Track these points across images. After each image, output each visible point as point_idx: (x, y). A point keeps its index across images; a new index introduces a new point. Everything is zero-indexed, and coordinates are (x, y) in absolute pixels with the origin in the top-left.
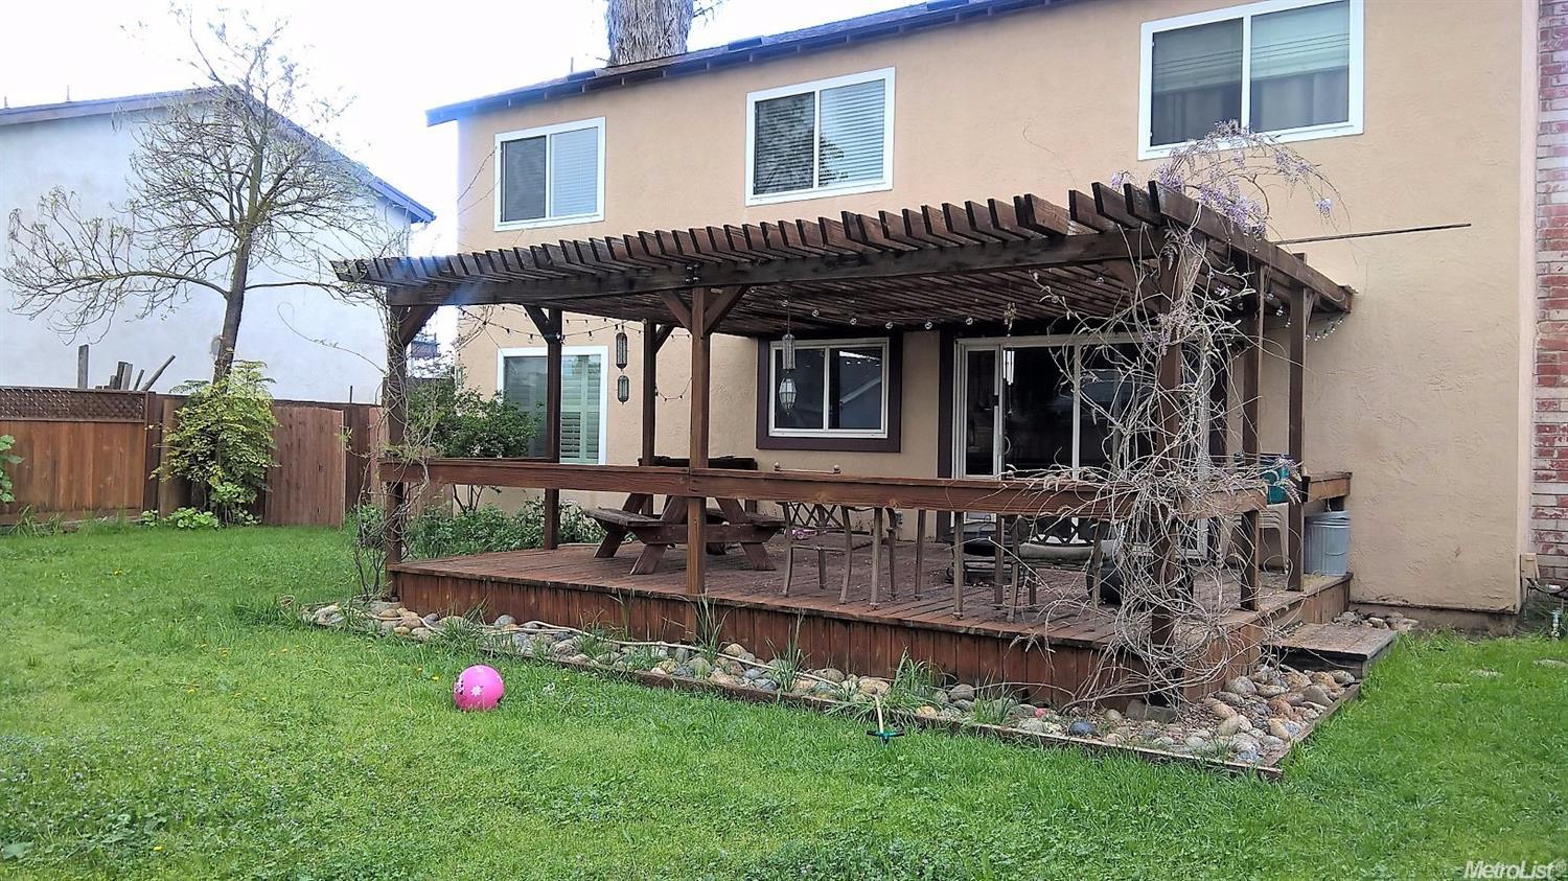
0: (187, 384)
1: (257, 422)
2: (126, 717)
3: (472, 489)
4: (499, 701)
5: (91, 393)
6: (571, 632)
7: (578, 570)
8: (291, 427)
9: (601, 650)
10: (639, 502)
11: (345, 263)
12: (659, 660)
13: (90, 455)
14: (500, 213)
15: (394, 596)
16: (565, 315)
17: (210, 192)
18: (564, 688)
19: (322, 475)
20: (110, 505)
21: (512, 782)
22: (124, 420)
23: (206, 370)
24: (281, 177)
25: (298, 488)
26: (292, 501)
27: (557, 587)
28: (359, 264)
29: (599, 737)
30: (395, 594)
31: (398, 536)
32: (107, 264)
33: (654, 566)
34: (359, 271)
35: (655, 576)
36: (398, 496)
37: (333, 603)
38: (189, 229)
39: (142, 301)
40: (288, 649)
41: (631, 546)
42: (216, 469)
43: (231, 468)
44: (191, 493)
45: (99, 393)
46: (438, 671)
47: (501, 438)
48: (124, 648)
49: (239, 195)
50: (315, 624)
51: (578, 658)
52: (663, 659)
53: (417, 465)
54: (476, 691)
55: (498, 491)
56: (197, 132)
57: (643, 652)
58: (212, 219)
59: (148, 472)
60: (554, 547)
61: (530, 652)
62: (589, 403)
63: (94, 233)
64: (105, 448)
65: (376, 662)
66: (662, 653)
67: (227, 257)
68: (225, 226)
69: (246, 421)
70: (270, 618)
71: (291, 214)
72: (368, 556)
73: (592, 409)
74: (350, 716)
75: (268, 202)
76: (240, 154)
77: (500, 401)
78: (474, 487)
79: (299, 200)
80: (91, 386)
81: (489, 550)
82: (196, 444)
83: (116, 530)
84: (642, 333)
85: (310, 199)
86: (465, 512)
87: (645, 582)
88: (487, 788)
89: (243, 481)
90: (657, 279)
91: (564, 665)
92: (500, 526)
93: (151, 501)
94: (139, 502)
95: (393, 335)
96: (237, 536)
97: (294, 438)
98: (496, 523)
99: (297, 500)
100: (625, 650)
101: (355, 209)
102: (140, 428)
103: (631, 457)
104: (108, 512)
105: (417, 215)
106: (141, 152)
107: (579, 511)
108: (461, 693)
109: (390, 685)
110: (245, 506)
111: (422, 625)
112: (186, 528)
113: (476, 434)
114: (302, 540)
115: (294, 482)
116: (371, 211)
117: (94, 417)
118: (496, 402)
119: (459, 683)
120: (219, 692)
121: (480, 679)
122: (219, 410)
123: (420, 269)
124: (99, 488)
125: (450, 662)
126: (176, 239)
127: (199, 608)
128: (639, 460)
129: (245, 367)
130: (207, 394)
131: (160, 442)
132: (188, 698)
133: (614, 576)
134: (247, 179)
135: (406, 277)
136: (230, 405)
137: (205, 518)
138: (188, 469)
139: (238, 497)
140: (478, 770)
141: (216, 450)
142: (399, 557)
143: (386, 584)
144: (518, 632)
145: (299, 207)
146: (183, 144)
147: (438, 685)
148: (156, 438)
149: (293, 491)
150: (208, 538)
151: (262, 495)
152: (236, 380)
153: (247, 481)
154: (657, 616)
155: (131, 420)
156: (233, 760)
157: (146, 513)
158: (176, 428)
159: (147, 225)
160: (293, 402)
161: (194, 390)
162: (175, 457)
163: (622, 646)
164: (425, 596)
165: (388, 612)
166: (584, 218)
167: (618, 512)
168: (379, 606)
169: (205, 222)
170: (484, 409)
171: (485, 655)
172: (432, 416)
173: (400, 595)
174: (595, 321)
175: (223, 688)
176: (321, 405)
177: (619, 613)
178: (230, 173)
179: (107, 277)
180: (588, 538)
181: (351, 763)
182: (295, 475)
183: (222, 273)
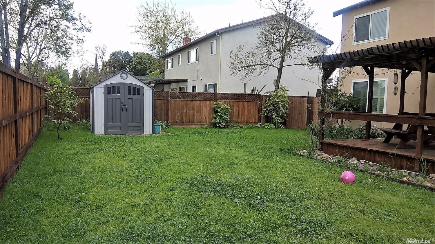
0: (268, 92)
1: (284, 102)
2: (257, 173)
3: (343, 121)
4: (354, 182)
5: (247, 94)
6: (375, 164)
7: (377, 146)
8: (293, 103)
9: (386, 171)
10: (398, 126)
11: (311, 58)
12: (405, 176)
13: (246, 110)
14: (354, 40)
15: (321, 149)
16: (375, 69)
17: (275, 42)
18: (374, 181)
19: (300, 116)
20: (250, 122)
21: (359, 205)
22: (254, 101)
23: (273, 88)
24: (293, 36)
25: (294, 119)
26: (293, 122)
27: (371, 151)
28: (315, 58)
29: (387, 196)
30: (321, 148)
31: (322, 133)
32: (251, 62)
33: (404, 146)
34: (315, 60)
35: (404, 150)
36: (323, 122)
37: (305, 150)
38: (270, 52)
39: (258, 71)
40: (294, 160)
41: (395, 140)
42: (274, 113)
43: (278, 114)
44: (269, 119)
45: (248, 95)
46: (335, 171)
47: (352, 106)
48: (256, 156)
49: (282, 42)
50: (300, 155)
51: (378, 172)
52: (406, 176)
53: (329, 113)
54: (347, 178)
55: (351, 122)
56: (272, 27)
57: (400, 173)
58: (275, 49)
59: (259, 114)
60: (369, 139)
61: (362, 169)
62: (381, 96)
63: (248, 55)
64: (249, 108)
65: (318, 167)
66: (407, 174)
67: (278, 59)
68: (279, 51)
69: (282, 101)
70: (289, 152)
71: (295, 46)
72: (314, 138)
73: (382, 97)
74: (312, 180)
75: (289, 43)
76: (283, 31)
77: (352, 95)
78: (343, 120)
79: (297, 42)
80: (247, 93)
81: (348, 138)
82: (270, 107)
83: (251, 128)
84: (401, 73)
85: (300, 41)
86: (340, 127)
87: (400, 151)
88: (352, 206)
89: (281, 117)
90: (410, 55)
91: (373, 174)
92: (351, 132)
93: (259, 121)
94: (257, 121)
95: (323, 77)
96: (279, 131)
97: (294, 106)
98: (349, 131)
99: (294, 122)
100: (393, 172)
101: (312, 43)
102: (257, 103)
103: (395, 112)
104: (250, 123)
105: (329, 43)
106: (259, 33)
107: (377, 128)
108: (343, 178)
109: (322, 173)
110: (281, 123)
111: (329, 158)
112: (267, 128)
113: (344, 105)
114: (295, 132)
115: (293, 117)
116: (316, 43)
117: (247, 100)
118: (351, 95)
119: (342, 175)
120: (278, 169)
121: (348, 175)
122: (276, 98)
123: (332, 58)
124: (248, 118)
125: (339, 169)
126: (267, 55)
127: (272, 148)
128: (398, 113)
129: (282, 87)
130: (273, 94)
131: (262, 106)
132: (271, 170)
133: (390, 149)
134: (284, 38)
135: (328, 60)
136: (278, 97)
137: (272, 126)
138: (268, 113)
139: (279, 121)
140: (349, 200)
141: (275, 109)
142: (323, 139)
143: (319, 146)
144: (358, 162)
145: (297, 44)
146: (269, 30)
147: (335, 175)
148: (261, 106)
149: (293, 120)
150: (272, 131)
151: (285, 120)
152: (280, 91)
153: (282, 117)
154: (404, 162)
155: (256, 101)
156: (283, 187)
157: (258, 124)
158: (265, 102)
159: (260, 52)
160: (293, 96)
161: (270, 93)
162: (265, 110)
163: (392, 170)
164: (330, 150)
165: (320, 153)
166: (382, 38)
167: (391, 129)
168: (317, 152)
169: (274, 50)
170: (347, 98)
171: (348, 168)
172: (333, 100)
173: (323, 149)
174: (385, 70)
175: (279, 168)
176: (300, 97)
177: (392, 160)
178: (280, 36)
179: (251, 66)
180: (379, 137)
181: (313, 192)
182: (293, 116)
183: (277, 63)
